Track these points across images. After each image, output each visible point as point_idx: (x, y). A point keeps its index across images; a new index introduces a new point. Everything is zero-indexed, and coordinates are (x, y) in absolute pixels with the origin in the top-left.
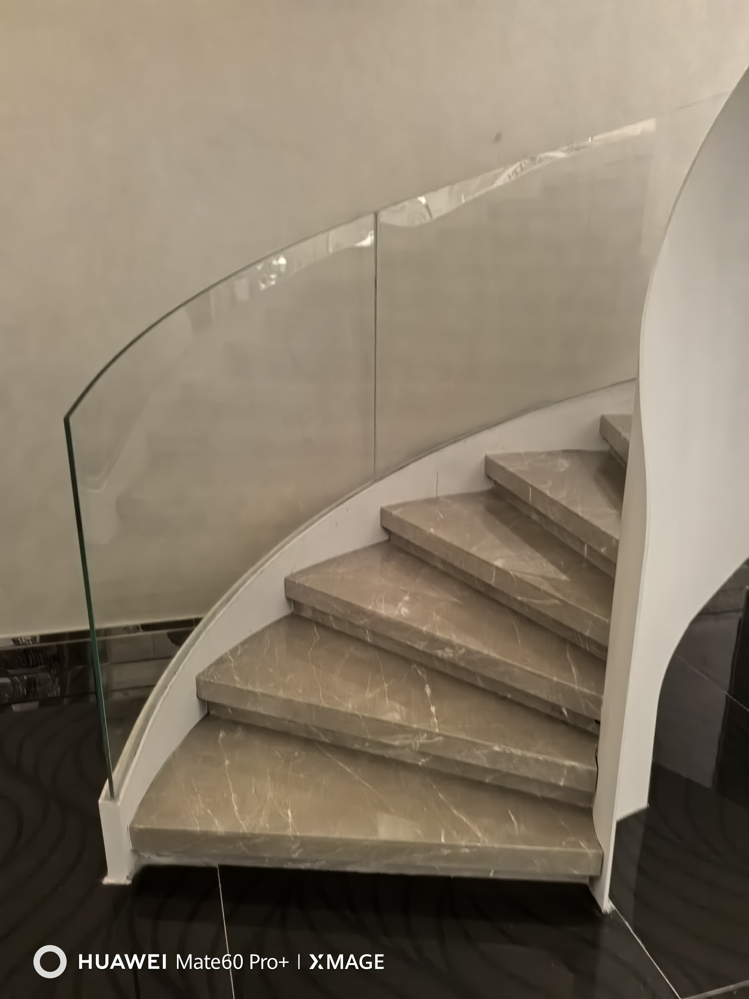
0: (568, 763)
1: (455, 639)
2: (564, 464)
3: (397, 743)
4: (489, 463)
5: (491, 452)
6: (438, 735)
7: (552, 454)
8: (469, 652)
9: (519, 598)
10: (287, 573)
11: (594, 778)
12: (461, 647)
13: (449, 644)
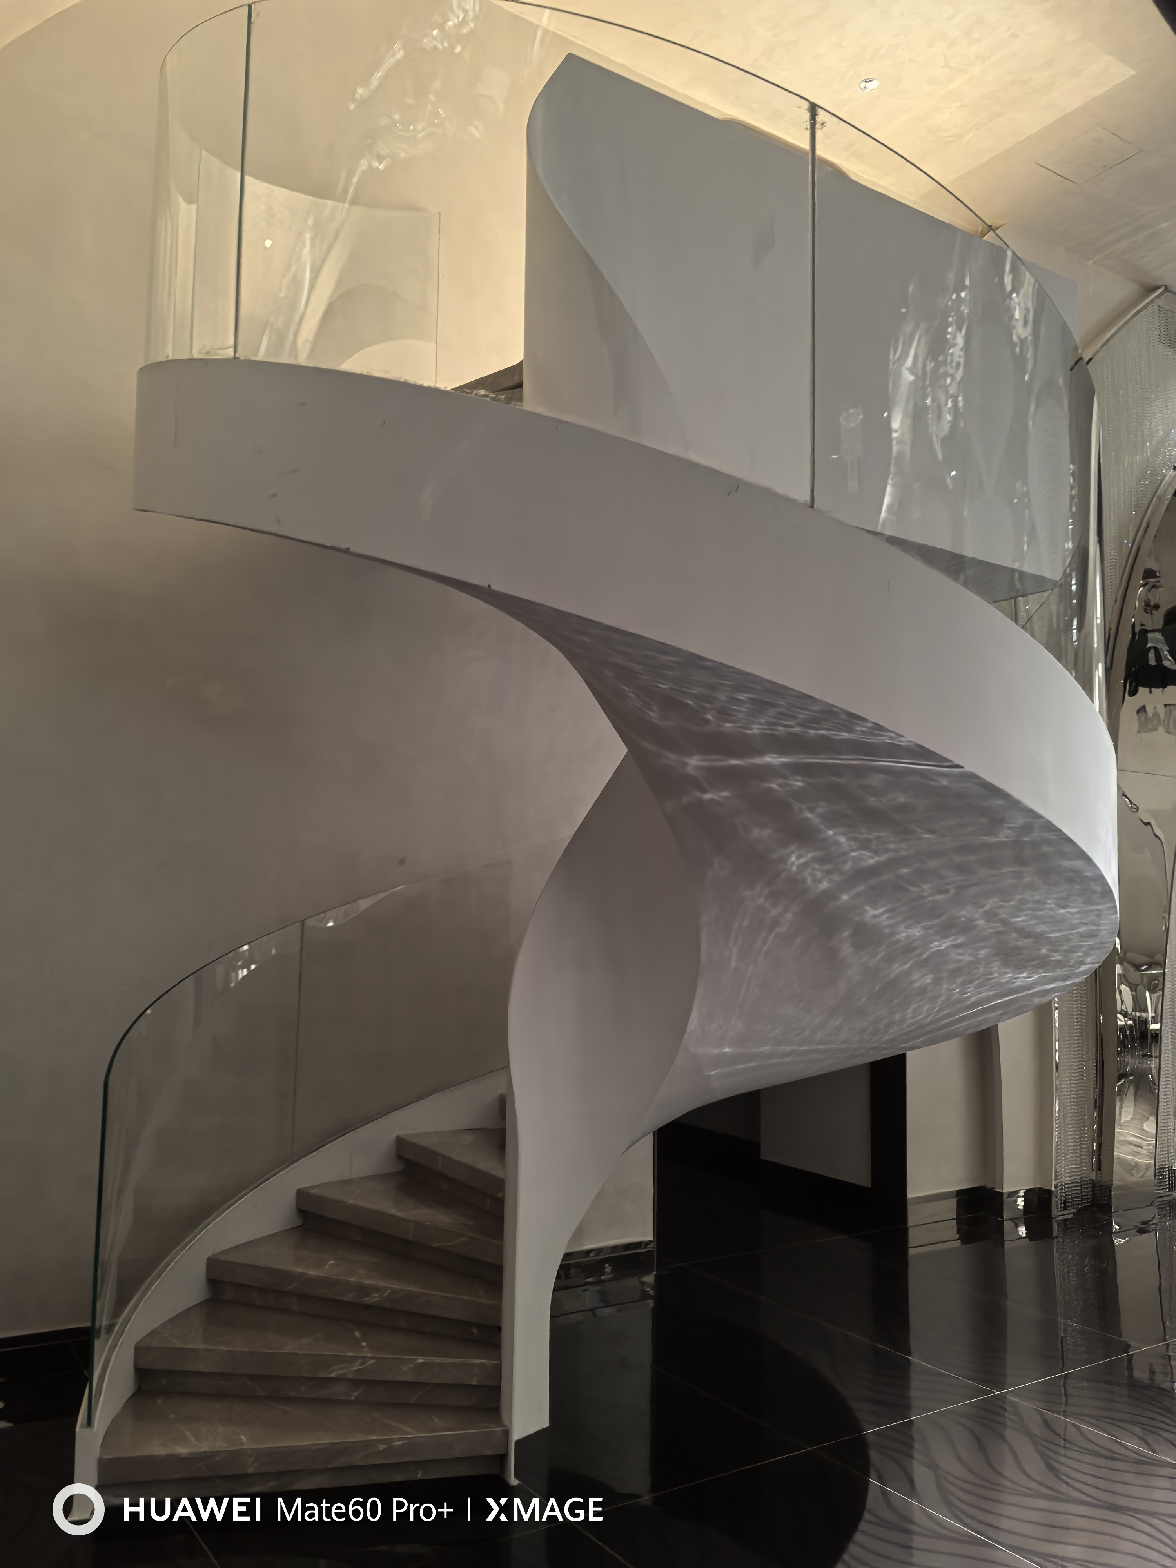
0: (478, 1361)
1: (382, 1284)
2: (469, 1138)
3: (333, 1375)
4: (400, 1142)
5: (402, 1132)
6: (371, 1358)
7: (457, 1132)
8: (394, 1291)
9: (435, 1245)
10: (209, 1254)
11: (498, 1369)
12: (386, 1289)
13: (377, 1289)
